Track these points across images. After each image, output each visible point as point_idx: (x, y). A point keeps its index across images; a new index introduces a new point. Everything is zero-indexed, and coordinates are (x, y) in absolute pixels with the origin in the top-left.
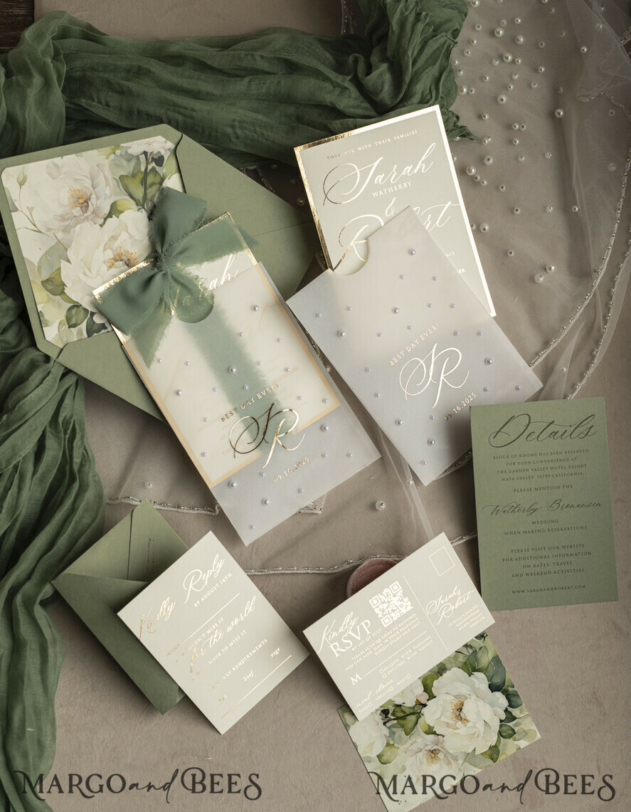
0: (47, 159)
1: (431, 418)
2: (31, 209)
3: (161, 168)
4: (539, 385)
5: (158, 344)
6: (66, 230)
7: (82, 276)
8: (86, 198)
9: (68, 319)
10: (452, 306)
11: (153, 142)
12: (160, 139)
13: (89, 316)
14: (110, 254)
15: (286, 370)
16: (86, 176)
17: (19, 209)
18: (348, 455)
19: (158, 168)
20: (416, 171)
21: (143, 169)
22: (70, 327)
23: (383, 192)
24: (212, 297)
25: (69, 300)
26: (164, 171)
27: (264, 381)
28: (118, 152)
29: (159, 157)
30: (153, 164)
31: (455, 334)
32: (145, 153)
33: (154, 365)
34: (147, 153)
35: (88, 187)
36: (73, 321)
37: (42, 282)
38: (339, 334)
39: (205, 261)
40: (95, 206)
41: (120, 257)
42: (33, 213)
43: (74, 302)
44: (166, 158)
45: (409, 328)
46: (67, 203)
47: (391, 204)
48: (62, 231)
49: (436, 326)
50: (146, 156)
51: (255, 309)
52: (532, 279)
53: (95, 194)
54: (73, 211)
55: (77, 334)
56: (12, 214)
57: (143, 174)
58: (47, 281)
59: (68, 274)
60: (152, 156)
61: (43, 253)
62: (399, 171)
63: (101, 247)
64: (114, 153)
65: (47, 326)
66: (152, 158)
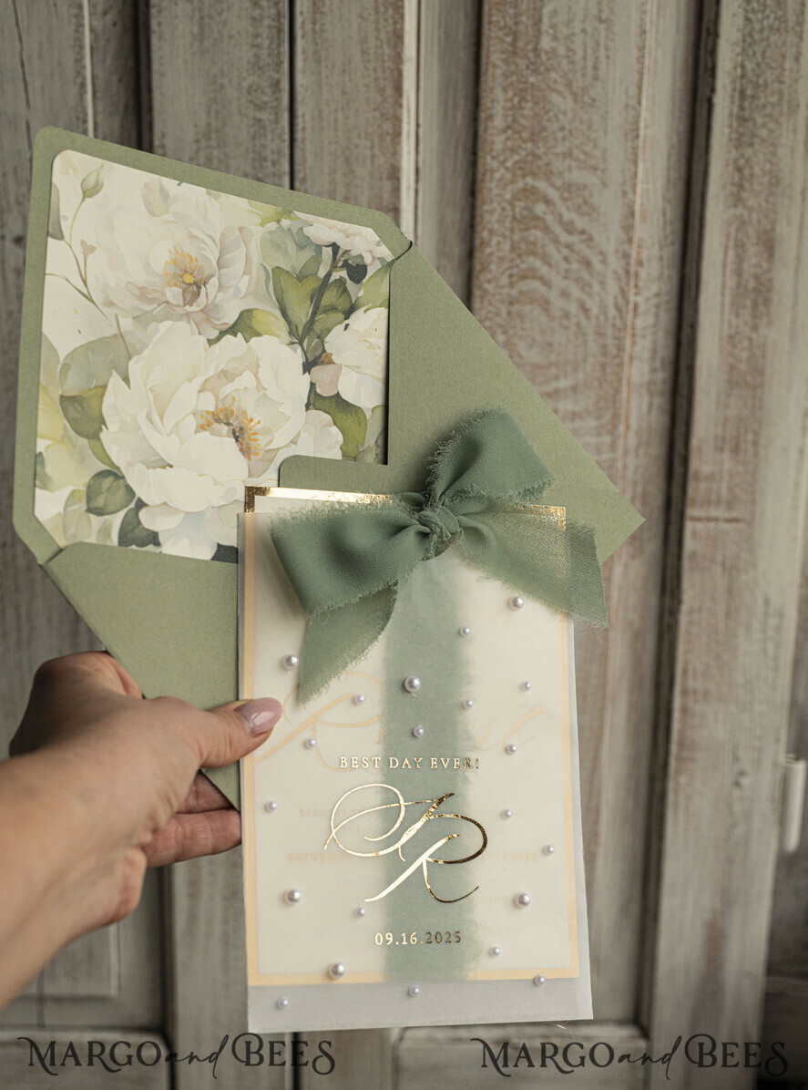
0: (152, 172)
2: (88, 249)
3: (355, 286)
6: (142, 319)
7: (142, 420)
8: (199, 278)
9: (91, 492)
11: (355, 235)
12: (369, 233)
13: (132, 505)
14: (209, 403)
16: (211, 237)
17: (67, 237)
19: (350, 284)
21: (322, 273)
22: (89, 510)
25: (103, 456)
26: (361, 294)
28: (286, 223)
29: (358, 265)
30: (344, 273)
32: (335, 247)
34: (338, 247)
35: (210, 260)
36: (100, 502)
37: (62, 396)
40: (210, 300)
41: (227, 416)
42: (89, 258)
43: (112, 464)
44: (370, 272)
46: (160, 269)
48: (133, 318)
50: (335, 254)
53: (219, 279)
54: (167, 290)
55: (99, 531)
56: (50, 239)
57: (320, 283)
58: (73, 399)
59: (117, 403)
60: (346, 257)
61: (84, 342)
63: (198, 382)
64: (278, 222)
65: (45, 487)
66: (346, 261)
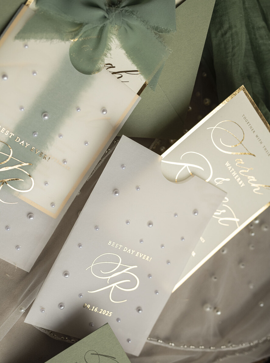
1: (80, 295)
4: (137, 353)
5: (41, 38)
10: (168, 262)
15: (64, 161)
18: (17, 247)
20: (253, 185)
23: (231, 169)
24: (99, 70)
27: (47, 148)
31: (150, 276)
33: (19, 43)
38: (116, 191)
39: (125, 50)
45: (141, 241)
47: (224, 179)
49: (149, 259)
51: (103, 111)
52: (204, 303)
62: (250, 174)
